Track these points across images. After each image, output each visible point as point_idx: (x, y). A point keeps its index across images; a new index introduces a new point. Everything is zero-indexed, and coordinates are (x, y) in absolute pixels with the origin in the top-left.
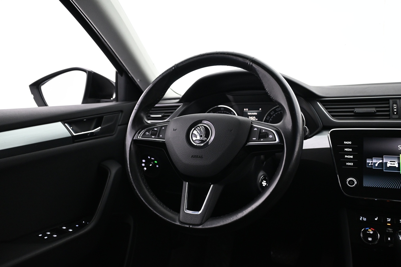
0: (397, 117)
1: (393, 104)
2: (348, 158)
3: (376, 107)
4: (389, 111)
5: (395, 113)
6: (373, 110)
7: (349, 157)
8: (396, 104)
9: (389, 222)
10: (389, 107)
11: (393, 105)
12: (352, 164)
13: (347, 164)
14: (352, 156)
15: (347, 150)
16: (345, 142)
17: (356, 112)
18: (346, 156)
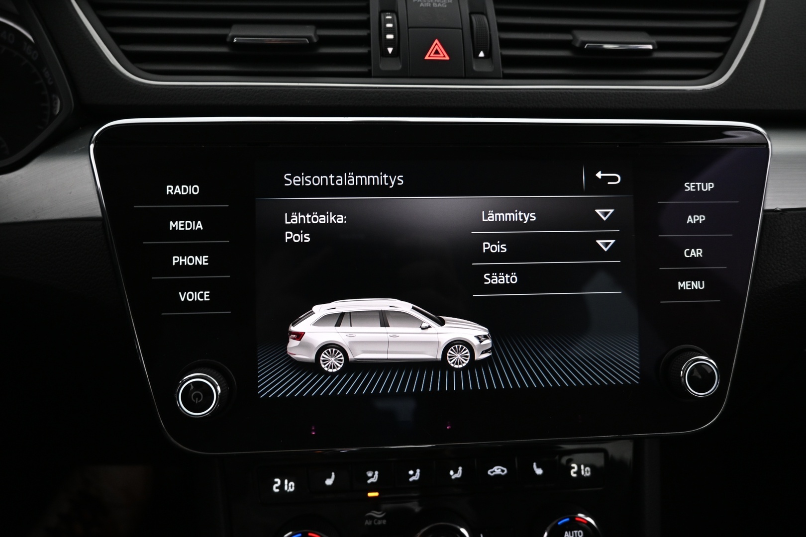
0: (396, 66)
1: (383, 11)
2: (185, 267)
3: (320, 25)
4: (364, 41)
5: (390, 50)
6: (309, 32)
7: (191, 260)
8: (393, 11)
9: (373, 487)
10: (366, 25)
11: (382, 15)
12: (207, 294)
13: (183, 297)
14: (205, 258)
15: (180, 225)
16: (168, 187)
17: (235, 41)
18: (176, 259)
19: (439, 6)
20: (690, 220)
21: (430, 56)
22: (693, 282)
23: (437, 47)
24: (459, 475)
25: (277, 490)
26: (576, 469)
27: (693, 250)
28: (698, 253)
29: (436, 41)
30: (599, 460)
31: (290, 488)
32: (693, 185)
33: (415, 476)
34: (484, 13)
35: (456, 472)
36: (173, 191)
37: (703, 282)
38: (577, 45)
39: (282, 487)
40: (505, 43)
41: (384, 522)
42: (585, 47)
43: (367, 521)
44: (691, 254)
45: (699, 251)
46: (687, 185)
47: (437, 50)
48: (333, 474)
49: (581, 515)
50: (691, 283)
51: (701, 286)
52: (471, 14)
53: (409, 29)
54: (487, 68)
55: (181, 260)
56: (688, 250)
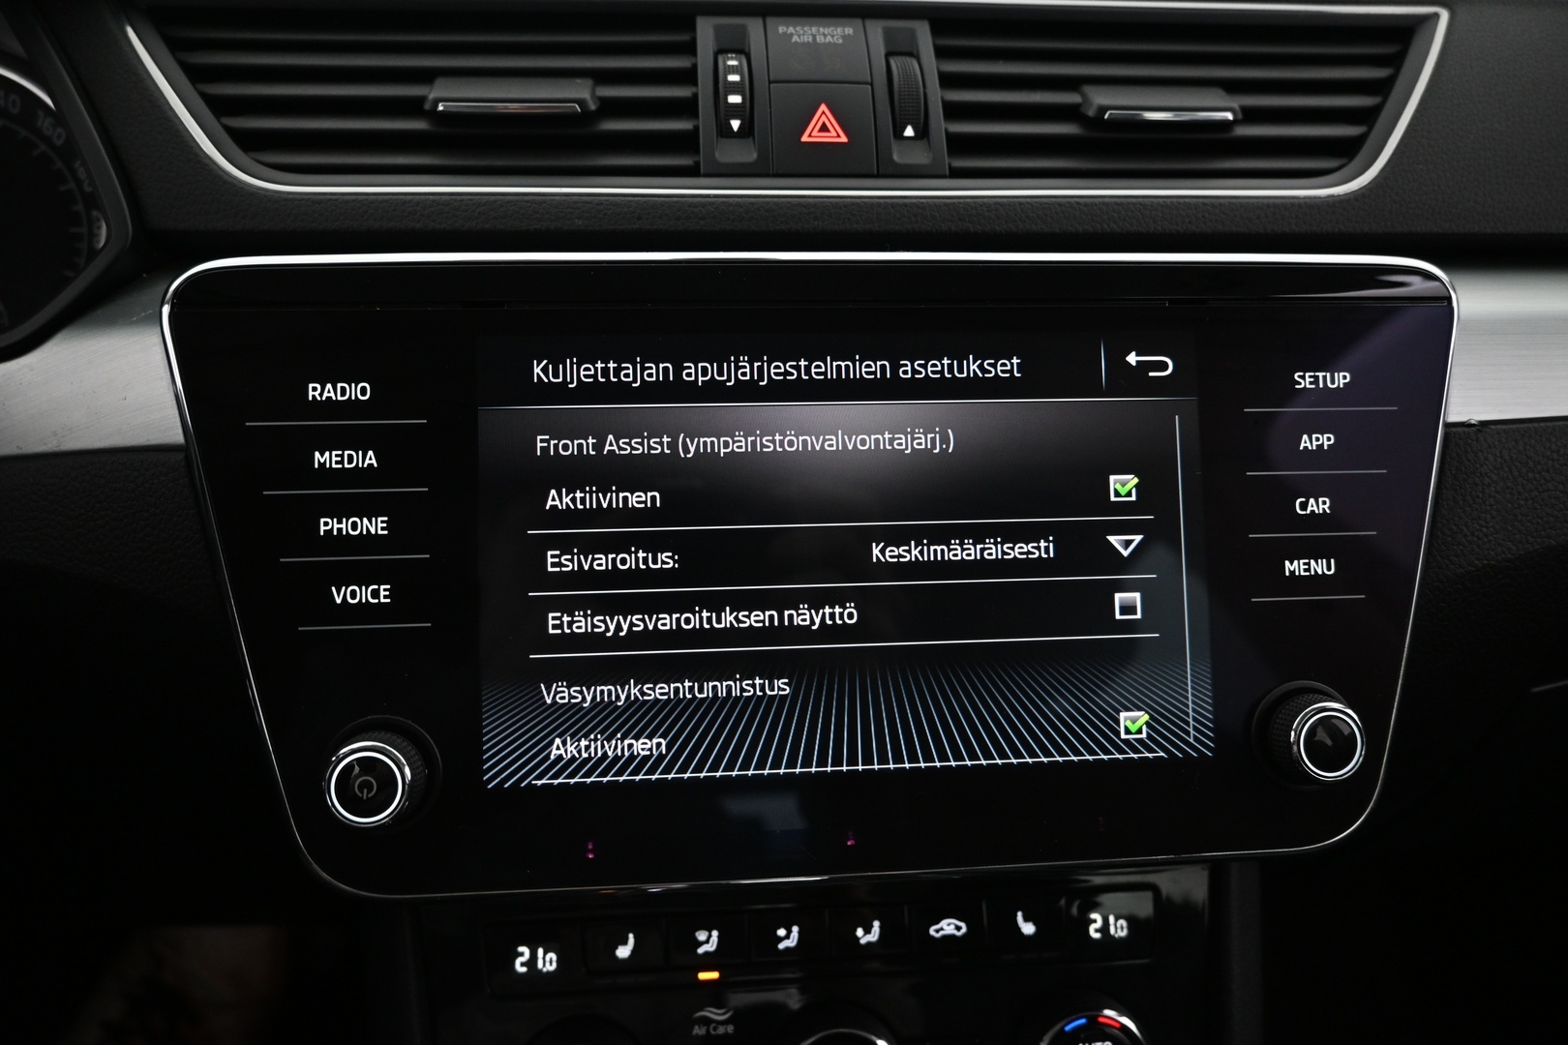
0: (746, 154)
1: (722, 51)
2: (342, 539)
3: (601, 77)
4: (688, 108)
5: (735, 124)
6: (579, 93)
7: (354, 526)
8: (742, 51)
9: (708, 962)
10: (689, 77)
11: (720, 59)
12: (385, 590)
13: (339, 596)
14: (382, 522)
15: (334, 459)
16: (311, 386)
17: (441, 108)
18: (326, 524)
19: (827, 40)
20: (1305, 442)
21: (811, 135)
22: (1312, 562)
23: (824, 118)
24: (873, 936)
25: (524, 969)
26: (1099, 924)
27: (1312, 501)
28: (1321, 506)
29: (823, 107)
30: (1143, 905)
31: (548, 964)
32: (1310, 377)
33: (789, 939)
34: (913, 54)
35: (867, 931)
36: (321, 395)
37: (1332, 560)
38: (1091, 113)
40: (953, 111)
41: (730, 1029)
42: (1106, 117)
43: (696, 1027)
44: (1309, 509)
45: (1324, 503)
46: (1299, 377)
47: (824, 124)
48: (631, 936)
49: (1108, 1012)
50: (1309, 564)
51: (1329, 569)
52: (888, 55)
53: (772, 85)
54: (919, 157)
55: (336, 526)
56: (1303, 500)
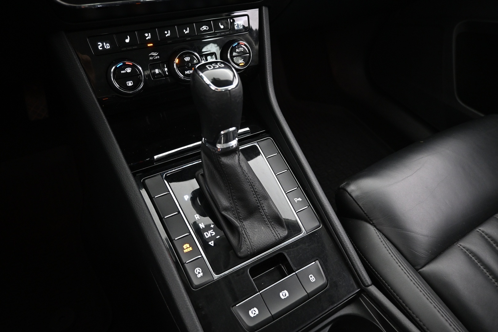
24: (188, 32)
25: (101, 49)
26: (237, 25)
31: (107, 47)
33: (168, 34)
35: (186, 30)
39: (103, 46)
43: (150, 57)
48: (128, 36)
